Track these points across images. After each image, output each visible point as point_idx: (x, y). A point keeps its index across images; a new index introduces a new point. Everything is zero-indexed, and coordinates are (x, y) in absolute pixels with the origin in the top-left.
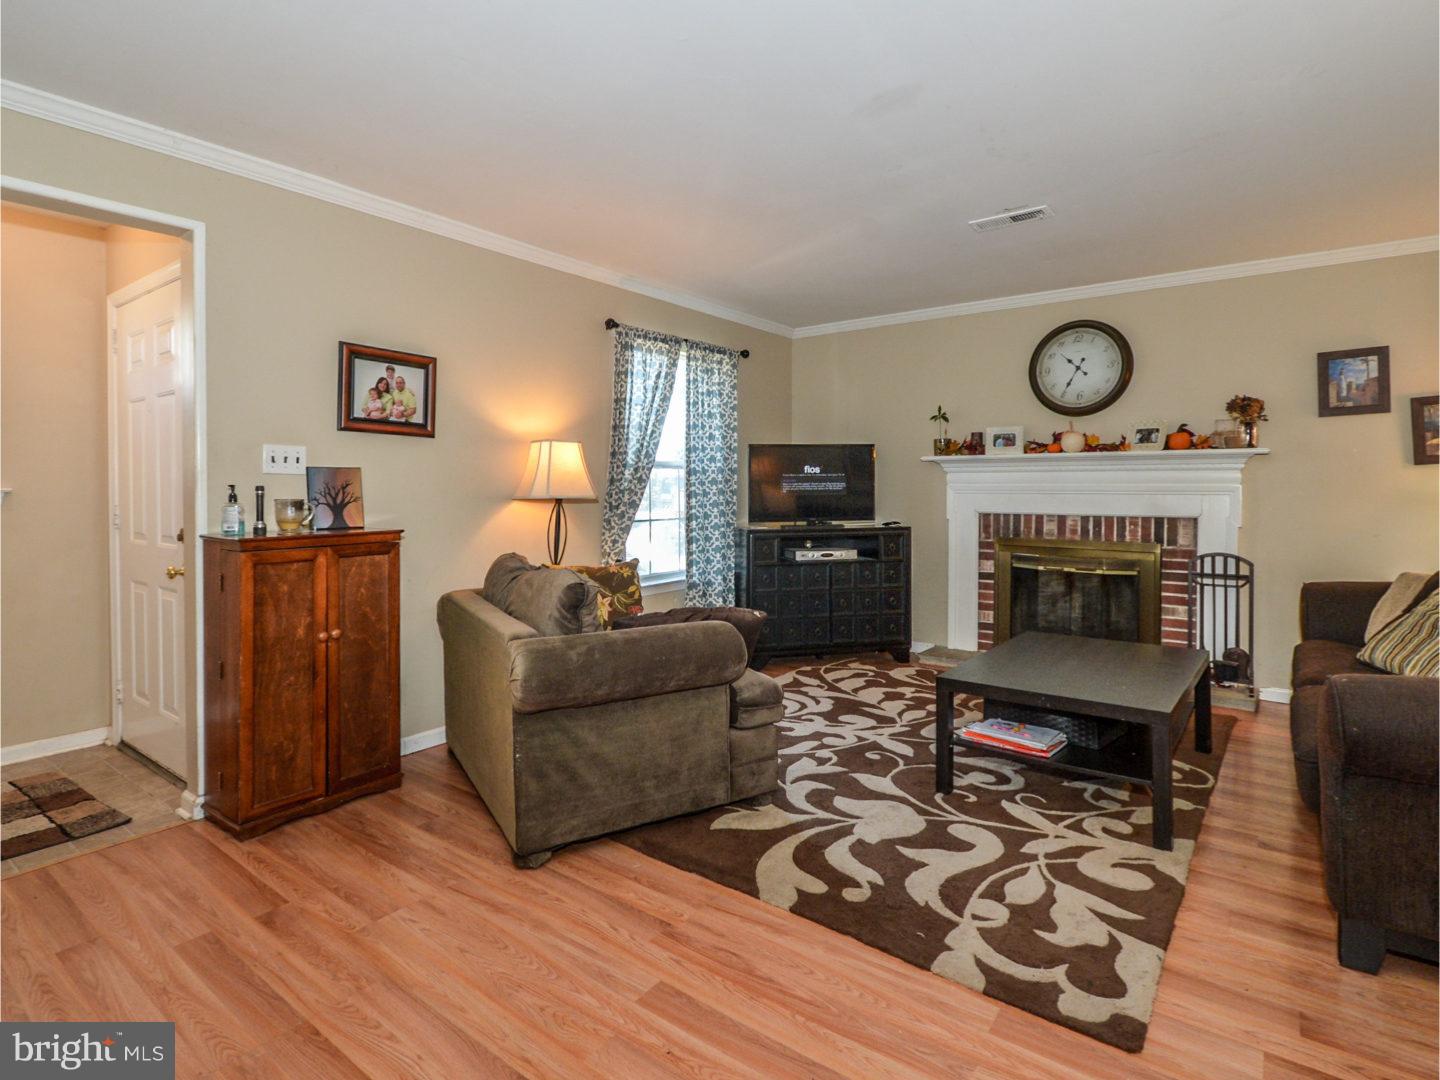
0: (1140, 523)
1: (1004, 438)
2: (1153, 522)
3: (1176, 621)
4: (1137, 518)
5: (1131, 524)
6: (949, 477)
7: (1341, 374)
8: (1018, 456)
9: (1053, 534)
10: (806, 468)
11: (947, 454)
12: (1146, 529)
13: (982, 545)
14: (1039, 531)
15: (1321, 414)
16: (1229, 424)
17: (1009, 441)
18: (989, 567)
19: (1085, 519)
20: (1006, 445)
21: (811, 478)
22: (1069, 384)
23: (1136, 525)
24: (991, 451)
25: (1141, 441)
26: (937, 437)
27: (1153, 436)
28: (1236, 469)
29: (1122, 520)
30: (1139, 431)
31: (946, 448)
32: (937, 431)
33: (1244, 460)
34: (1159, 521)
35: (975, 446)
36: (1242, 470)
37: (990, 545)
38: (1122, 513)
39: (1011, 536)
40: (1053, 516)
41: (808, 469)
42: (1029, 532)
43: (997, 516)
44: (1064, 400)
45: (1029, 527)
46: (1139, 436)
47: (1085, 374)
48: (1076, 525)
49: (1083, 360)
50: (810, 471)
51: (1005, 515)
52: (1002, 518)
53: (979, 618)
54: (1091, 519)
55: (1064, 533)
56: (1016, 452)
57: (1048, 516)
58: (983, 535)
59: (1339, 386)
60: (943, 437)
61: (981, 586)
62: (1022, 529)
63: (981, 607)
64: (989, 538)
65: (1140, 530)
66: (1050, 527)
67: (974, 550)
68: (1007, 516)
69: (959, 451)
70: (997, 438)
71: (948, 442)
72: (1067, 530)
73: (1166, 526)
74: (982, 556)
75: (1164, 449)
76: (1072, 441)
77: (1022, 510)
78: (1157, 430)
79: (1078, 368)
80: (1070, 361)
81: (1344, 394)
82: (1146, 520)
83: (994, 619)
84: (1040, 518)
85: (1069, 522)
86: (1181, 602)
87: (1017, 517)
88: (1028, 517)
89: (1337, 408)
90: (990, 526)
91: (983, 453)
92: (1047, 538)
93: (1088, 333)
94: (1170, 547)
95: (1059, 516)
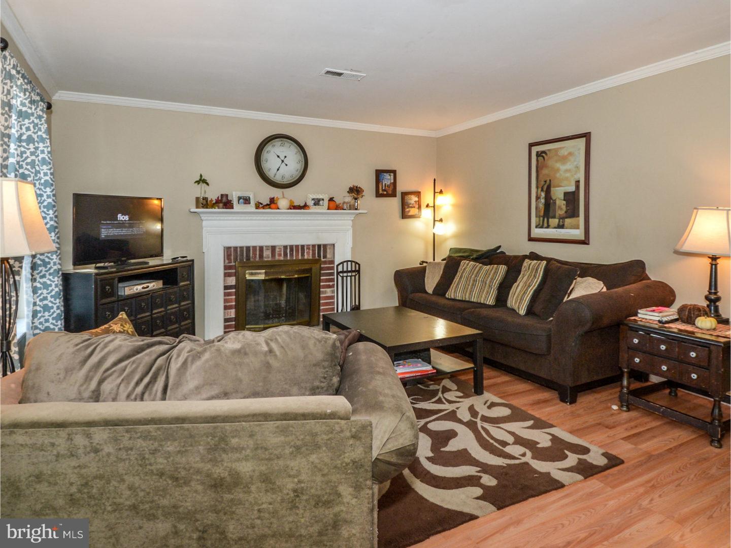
0: (311, 249)
1: (243, 199)
2: (317, 246)
3: (327, 297)
4: (310, 245)
5: (307, 249)
6: (204, 223)
7: (383, 180)
8: (253, 210)
9: (269, 257)
10: (119, 216)
11: (207, 208)
12: (314, 251)
13: (226, 268)
14: (261, 256)
15: (377, 196)
16: (349, 199)
17: (247, 201)
18: (232, 281)
19: (285, 247)
20: (245, 203)
21: (122, 225)
22: (278, 170)
23: (309, 249)
24: (237, 207)
25: (315, 204)
26: (199, 196)
27: (321, 202)
28: (350, 220)
29: (303, 246)
30: (313, 199)
31: (204, 203)
32: (199, 191)
33: (354, 216)
34: (319, 246)
35: (225, 203)
36: (352, 220)
37: (230, 268)
38: (303, 243)
39: (245, 260)
40: (268, 246)
41: (120, 217)
42: (256, 257)
43: (236, 248)
44: (275, 178)
45: (255, 254)
46: (313, 202)
47: (286, 165)
48: (281, 251)
49: (285, 157)
50: (121, 218)
51: (240, 247)
52: (239, 249)
53: (225, 315)
54: (288, 247)
55: (275, 256)
56: (251, 208)
57: (266, 246)
58: (227, 261)
59: (382, 184)
60: (203, 195)
61: (226, 294)
62: (251, 255)
63: (226, 308)
64: (231, 263)
65: (311, 251)
66: (267, 253)
67: (221, 271)
68: (242, 248)
69: (213, 206)
70: (240, 198)
71: (205, 199)
72: (276, 254)
73: (322, 249)
74: (227, 275)
75: (328, 209)
76: (283, 203)
77: (251, 243)
78: (323, 200)
79: (283, 161)
80: (278, 157)
81: (384, 188)
82: (314, 246)
83: (236, 315)
84: (261, 248)
85: (277, 250)
86: (329, 287)
87: (248, 248)
88: (254, 248)
89: (381, 194)
90: (231, 255)
91: (232, 208)
92: (266, 260)
93: (288, 142)
94: (324, 260)
95: (272, 246)
